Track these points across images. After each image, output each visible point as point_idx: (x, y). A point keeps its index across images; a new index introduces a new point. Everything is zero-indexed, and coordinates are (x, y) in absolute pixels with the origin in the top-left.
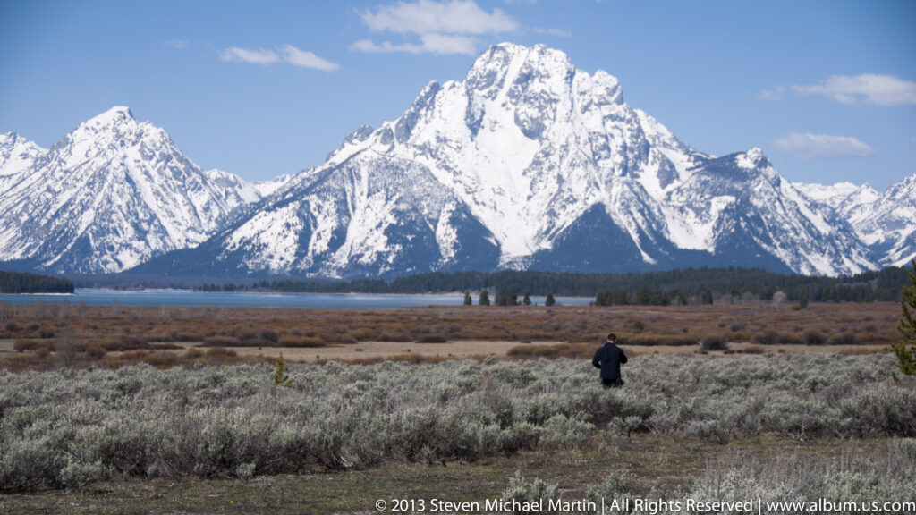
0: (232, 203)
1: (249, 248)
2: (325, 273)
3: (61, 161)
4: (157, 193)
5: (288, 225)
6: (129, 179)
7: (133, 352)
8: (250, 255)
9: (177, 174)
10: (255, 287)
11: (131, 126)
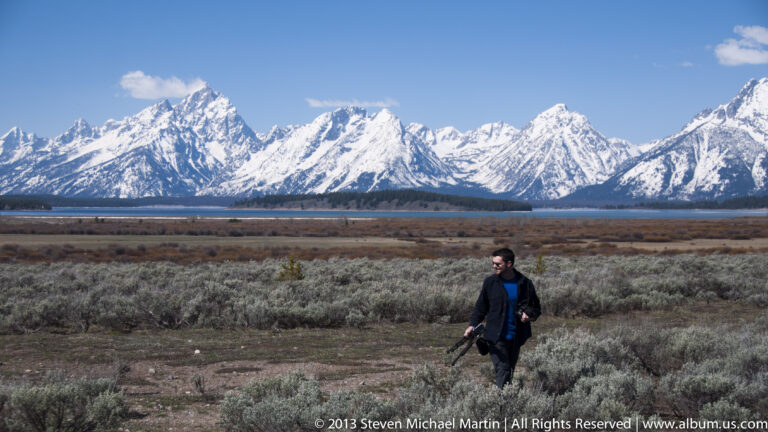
0: (624, 157)
1: (633, 183)
2: (680, 198)
3: (527, 137)
4: (580, 153)
5: (657, 170)
6: (564, 145)
7: (557, 245)
8: (634, 188)
9: (592, 141)
10: (636, 206)
11: (566, 115)
